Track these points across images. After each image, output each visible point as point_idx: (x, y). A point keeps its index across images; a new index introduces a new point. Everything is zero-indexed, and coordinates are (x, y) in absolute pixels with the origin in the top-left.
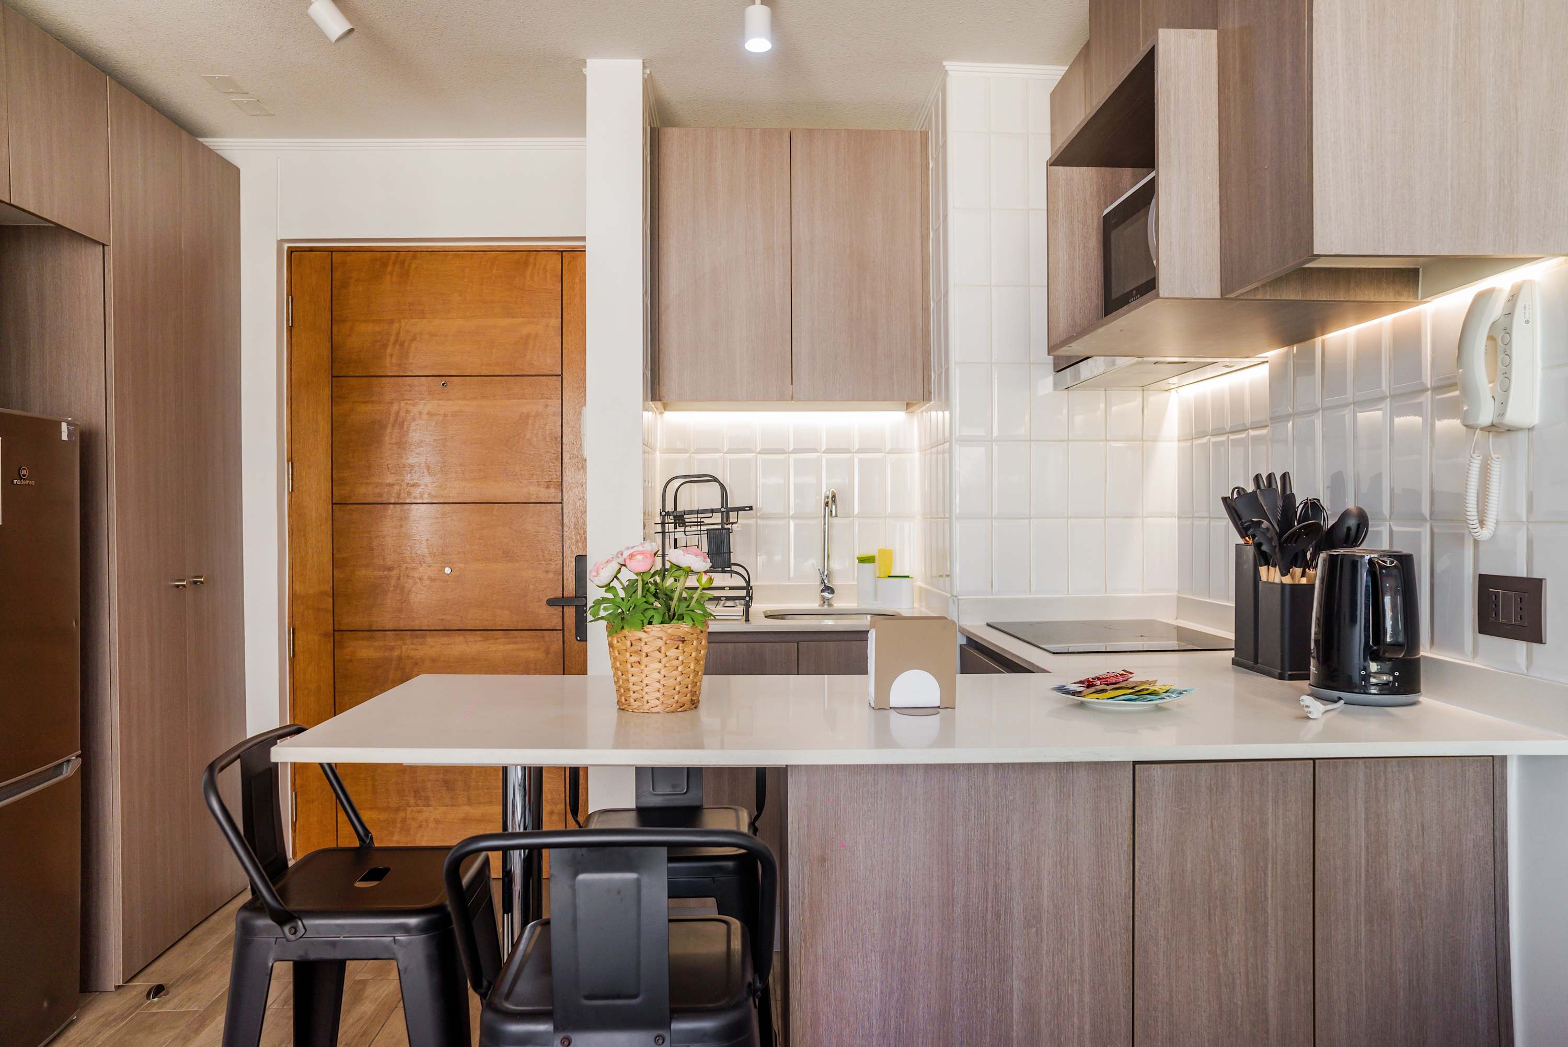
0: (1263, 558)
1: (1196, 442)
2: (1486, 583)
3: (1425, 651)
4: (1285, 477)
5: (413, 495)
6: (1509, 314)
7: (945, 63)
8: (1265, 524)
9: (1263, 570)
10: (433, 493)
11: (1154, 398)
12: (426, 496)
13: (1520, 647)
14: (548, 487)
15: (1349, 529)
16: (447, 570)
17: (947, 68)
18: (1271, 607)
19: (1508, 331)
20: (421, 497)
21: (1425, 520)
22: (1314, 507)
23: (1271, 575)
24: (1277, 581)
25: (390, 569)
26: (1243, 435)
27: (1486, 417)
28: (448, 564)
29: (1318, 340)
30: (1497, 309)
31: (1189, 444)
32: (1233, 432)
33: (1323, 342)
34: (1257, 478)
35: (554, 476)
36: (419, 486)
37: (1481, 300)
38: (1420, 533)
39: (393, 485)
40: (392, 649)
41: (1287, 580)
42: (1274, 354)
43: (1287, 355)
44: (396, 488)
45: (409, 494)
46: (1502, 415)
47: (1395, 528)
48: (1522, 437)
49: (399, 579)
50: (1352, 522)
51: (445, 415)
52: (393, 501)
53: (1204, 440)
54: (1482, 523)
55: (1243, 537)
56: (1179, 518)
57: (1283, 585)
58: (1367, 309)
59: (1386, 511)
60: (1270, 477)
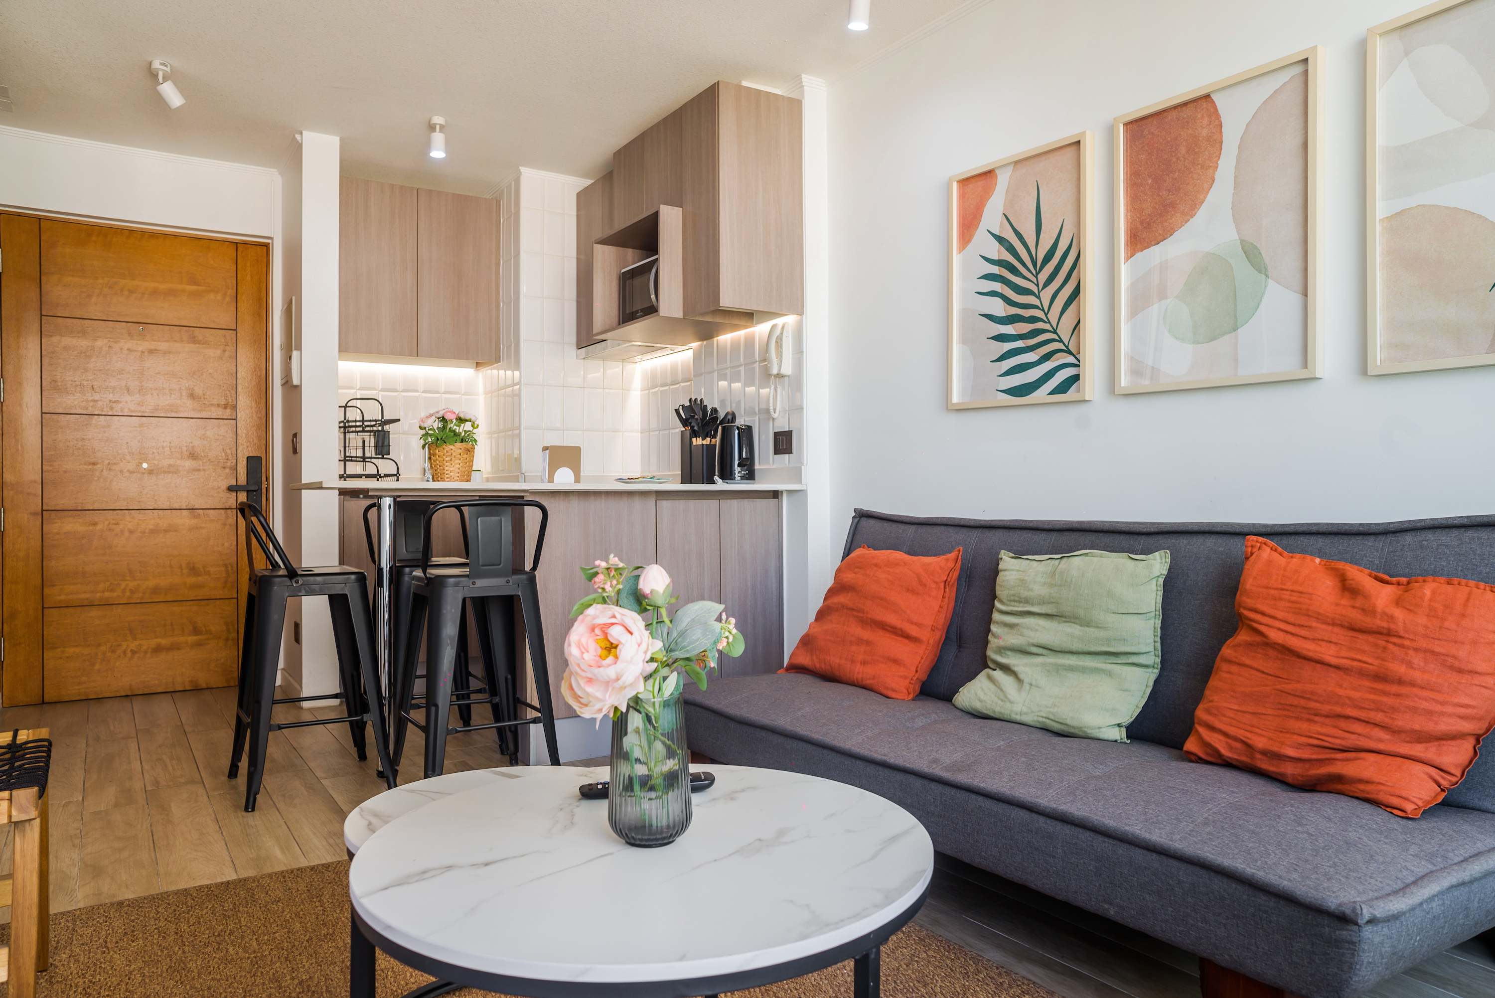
0: (695, 434)
1: (651, 391)
2: (777, 435)
3: (757, 466)
4: (701, 400)
5: (114, 410)
6: (782, 334)
7: (520, 168)
8: (696, 417)
9: (694, 439)
10: (132, 409)
11: (629, 367)
12: (126, 410)
13: (787, 456)
14: (225, 408)
15: (729, 419)
16: (145, 465)
17: (521, 171)
18: (697, 456)
19: (781, 340)
20: (122, 411)
21: (756, 413)
22: (715, 410)
23: (697, 441)
24: (701, 443)
25: (94, 464)
26: (678, 386)
27: (775, 371)
28: (146, 461)
29: (715, 339)
30: (777, 332)
31: (647, 391)
32: (672, 385)
33: (717, 340)
34: (690, 400)
35: (230, 400)
36: (120, 402)
37: (774, 327)
38: (754, 420)
39: (97, 401)
40: (95, 524)
41: (704, 442)
42: (695, 345)
43: (701, 346)
44: (100, 403)
45: (112, 408)
46: (780, 370)
47: (746, 419)
48: (786, 378)
49: (102, 471)
50: (730, 417)
51: (143, 352)
52: (96, 413)
53: (656, 389)
54: (775, 413)
55: (684, 427)
56: (641, 433)
57: (703, 445)
58: (736, 328)
59: (743, 413)
60: (696, 399)
